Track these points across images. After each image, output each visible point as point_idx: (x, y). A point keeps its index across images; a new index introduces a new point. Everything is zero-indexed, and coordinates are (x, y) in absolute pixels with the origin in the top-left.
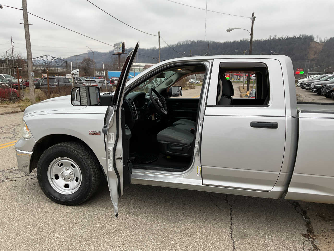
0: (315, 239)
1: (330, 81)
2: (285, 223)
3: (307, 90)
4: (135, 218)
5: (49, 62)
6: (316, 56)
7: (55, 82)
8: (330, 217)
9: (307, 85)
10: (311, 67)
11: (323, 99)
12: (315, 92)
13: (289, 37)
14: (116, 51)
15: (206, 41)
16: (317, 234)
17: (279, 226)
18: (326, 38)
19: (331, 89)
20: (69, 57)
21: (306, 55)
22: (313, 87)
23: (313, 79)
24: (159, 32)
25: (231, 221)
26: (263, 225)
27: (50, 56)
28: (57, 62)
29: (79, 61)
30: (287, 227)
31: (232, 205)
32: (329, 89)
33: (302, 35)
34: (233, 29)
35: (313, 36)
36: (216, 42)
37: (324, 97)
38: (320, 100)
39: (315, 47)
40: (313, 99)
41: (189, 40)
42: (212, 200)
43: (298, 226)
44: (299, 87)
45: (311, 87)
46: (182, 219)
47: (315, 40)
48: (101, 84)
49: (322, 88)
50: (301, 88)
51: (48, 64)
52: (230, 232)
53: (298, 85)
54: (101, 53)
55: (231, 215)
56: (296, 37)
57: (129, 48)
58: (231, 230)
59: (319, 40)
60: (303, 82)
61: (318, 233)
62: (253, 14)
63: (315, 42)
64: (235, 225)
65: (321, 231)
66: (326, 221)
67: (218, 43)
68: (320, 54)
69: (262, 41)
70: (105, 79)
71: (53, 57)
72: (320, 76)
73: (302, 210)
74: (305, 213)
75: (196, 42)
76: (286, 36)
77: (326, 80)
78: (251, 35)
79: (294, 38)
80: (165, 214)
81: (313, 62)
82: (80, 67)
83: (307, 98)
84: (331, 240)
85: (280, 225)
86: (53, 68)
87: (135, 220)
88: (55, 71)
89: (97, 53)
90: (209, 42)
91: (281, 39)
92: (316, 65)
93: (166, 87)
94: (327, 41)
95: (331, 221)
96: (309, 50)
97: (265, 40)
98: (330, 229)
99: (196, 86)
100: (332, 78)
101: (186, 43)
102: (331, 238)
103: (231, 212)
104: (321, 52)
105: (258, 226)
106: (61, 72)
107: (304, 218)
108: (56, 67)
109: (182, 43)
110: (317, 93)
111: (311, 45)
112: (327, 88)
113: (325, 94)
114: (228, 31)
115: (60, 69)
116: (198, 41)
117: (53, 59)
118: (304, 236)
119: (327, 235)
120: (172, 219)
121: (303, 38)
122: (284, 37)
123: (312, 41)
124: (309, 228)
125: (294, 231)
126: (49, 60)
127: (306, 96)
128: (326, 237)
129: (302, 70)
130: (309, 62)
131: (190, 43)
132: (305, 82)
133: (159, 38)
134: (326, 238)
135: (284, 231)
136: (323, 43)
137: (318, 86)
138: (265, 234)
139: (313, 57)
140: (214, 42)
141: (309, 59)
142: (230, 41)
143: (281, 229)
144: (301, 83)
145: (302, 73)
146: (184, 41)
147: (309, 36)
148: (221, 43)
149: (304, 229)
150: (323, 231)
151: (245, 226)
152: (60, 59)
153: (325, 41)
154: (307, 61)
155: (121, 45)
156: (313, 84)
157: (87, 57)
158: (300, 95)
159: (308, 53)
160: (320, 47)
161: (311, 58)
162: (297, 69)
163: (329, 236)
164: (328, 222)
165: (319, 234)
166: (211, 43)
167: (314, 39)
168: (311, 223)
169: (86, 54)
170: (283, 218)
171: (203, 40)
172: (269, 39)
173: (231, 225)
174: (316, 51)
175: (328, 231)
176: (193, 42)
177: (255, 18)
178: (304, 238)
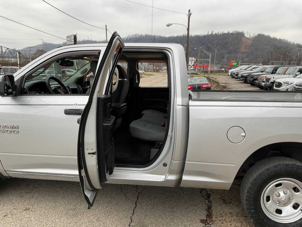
0: (212, 224)
1: (254, 70)
2: (187, 208)
3: (236, 79)
4: (31, 215)
5: (3, 53)
6: (247, 50)
7: (1, 72)
8: (231, 200)
9: (236, 74)
10: (243, 59)
11: (248, 87)
12: (242, 80)
13: (224, 33)
14: (68, 43)
15: (153, 35)
16: (215, 219)
17: (180, 212)
18: (254, 34)
19: (255, 78)
20: (24, 48)
21: (238, 49)
22: (240, 76)
23: (241, 69)
24: (106, 26)
25: (134, 211)
26: (165, 213)
27: (4, 47)
28: (11, 54)
29: (32, 52)
30: (188, 213)
31: (141, 193)
32: (253, 78)
33: (235, 31)
34: (172, 24)
35: (244, 32)
36: (162, 37)
37: (249, 85)
38: (246, 87)
39: (246, 41)
40: (240, 87)
41: (138, 34)
42: (121, 189)
43: (199, 211)
44: (230, 76)
45: (238, 76)
46: (83, 212)
47: (246, 36)
48: (50, 74)
49: (248, 77)
50: (232, 77)
51: (2, 55)
52: (129, 224)
53: (228, 75)
54: (55, 44)
55: (136, 203)
56: (230, 33)
57: (82, 40)
58: (131, 221)
59: (248, 36)
60: (233, 72)
61: (216, 217)
62: (189, 11)
63: (246, 37)
64: (137, 214)
65: (220, 215)
66: (226, 203)
67: (164, 37)
68: (250, 48)
69: (201, 36)
70: (53, 70)
71: (7, 48)
72: (248, 66)
73: (207, 194)
74: (209, 196)
75: (144, 36)
76: (222, 32)
77: (251, 70)
78: (188, 29)
79: (228, 34)
80: (66, 208)
81: (244, 55)
82: (34, 58)
83: (235, 86)
84: (226, 225)
85: (182, 212)
86: (7, 59)
87: (30, 218)
88: (8, 62)
89: (51, 44)
90: (155, 36)
91: (217, 35)
92: (247, 57)
93: (81, 75)
94: (255, 36)
95: (231, 204)
96: (241, 44)
97: (204, 35)
98: (228, 213)
99: (143, 76)
100: (256, 68)
101: (135, 36)
102: (227, 222)
103: (137, 201)
104: (251, 46)
105: (159, 214)
106: (15, 63)
107: (207, 202)
108: (9, 57)
109: (131, 37)
110: (244, 81)
111: (242, 40)
112: (251, 77)
113: (250, 82)
114: (168, 26)
115: (14, 60)
116: (146, 35)
117: (8, 50)
118: (202, 222)
119: (224, 219)
120: (72, 213)
121: (236, 34)
122: (220, 33)
123: (243, 37)
124: (209, 212)
125: (193, 217)
126: (3, 51)
127: (234, 84)
128: (223, 221)
129: (234, 61)
130: (241, 55)
131: (139, 36)
132: (234, 72)
133: (106, 30)
134: (222, 223)
135: (184, 218)
136: (252, 39)
137: (245, 75)
138: (164, 222)
139: (244, 50)
140: (160, 37)
141: (241, 52)
142: (174, 36)
143: (182, 216)
144: (231, 73)
145: (235, 64)
146: (133, 35)
147: (240, 32)
148: (166, 38)
149: (204, 214)
150: (221, 214)
151: (146, 216)
152: (14, 50)
153: (254, 37)
154: (239, 54)
155: (73, 37)
156: (241, 74)
157: (41, 49)
158: (229, 83)
159: (240, 47)
160: (250, 42)
161: (242, 51)
162: (231, 61)
163: (226, 220)
164: (227, 205)
165: (216, 219)
166: (157, 37)
167: (244, 35)
168: (212, 207)
169: (41, 45)
170: (187, 204)
171: (150, 34)
172: (207, 34)
173: (132, 215)
174: (247, 45)
175: (226, 214)
176: (141, 35)
177: (191, 14)
178: (201, 224)
